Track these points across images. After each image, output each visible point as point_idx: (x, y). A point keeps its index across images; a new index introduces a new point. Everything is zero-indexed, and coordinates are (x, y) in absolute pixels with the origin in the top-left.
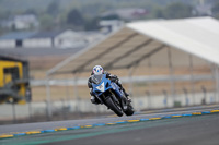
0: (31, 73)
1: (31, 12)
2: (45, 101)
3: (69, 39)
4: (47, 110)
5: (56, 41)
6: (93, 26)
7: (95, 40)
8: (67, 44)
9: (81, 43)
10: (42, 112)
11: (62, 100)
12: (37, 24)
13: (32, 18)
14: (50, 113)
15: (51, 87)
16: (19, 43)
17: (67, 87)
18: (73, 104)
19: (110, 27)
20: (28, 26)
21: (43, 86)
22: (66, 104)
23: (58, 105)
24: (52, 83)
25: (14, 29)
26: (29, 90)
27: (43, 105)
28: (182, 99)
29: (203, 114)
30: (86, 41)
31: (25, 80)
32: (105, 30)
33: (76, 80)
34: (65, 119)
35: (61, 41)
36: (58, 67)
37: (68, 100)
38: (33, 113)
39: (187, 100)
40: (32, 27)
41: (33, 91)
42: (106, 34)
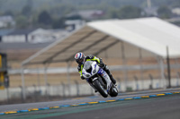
0: (9, 64)
1: (8, 13)
2: (21, 87)
3: (40, 35)
4: (22, 94)
5: (29, 37)
6: (59, 25)
7: (61, 36)
8: (39, 40)
9: (50, 39)
10: (18, 96)
11: (34, 86)
12: (13, 23)
13: (9, 18)
14: (24, 97)
15: (25, 75)
17: (38, 75)
18: (43, 89)
19: (74, 26)
20: (5, 25)
21: (19, 74)
22: (38, 89)
23: (31, 89)
24: (26, 71)
26: (8, 77)
27: (19, 90)
28: (133, 85)
29: (150, 97)
30: (54, 37)
31: (4, 70)
32: (70, 28)
33: (46, 69)
34: (37, 101)
35: (33, 37)
36: (31, 59)
37: (39, 85)
38: (10, 96)
39: (137, 86)
40: (9, 26)
41: (11, 78)
42: (70, 31)
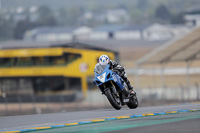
1: (122, 7)
3: (157, 32)
5: (145, 34)
6: (178, 20)
7: (180, 33)
8: (155, 36)
9: (169, 36)
11: (150, 88)
12: (127, 18)
13: (122, 12)
16: (111, 35)
17: (155, 77)
18: (159, 92)
19: (194, 22)
21: (133, 75)
22: (153, 91)
24: (141, 72)
25: (106, 22)
30: (173, 34)
32: (190, 24)
33: (163, 69)
34: (153, 104)
35: (149, 34)
36: (147, 57)
40: (122, 21)
42: (190, 27)
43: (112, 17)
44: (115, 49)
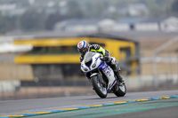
0: (142, 52)
3: (173, 24)
4: (153, 82)
5: (162, 26)
8: (172, 28)
11: (167, 74)
16: (132, 27)
17: (171, 64)
18: (175, 77)
21: (151, 63)
22: (169, 77)
23: (163, 78)
25: (128, 15)
27: (150, 78)
34: (169, 89)
35: (166, 26)
36: (164, 47)
40: (142, 14)
43: (133, 11)
44: (136, 39)
